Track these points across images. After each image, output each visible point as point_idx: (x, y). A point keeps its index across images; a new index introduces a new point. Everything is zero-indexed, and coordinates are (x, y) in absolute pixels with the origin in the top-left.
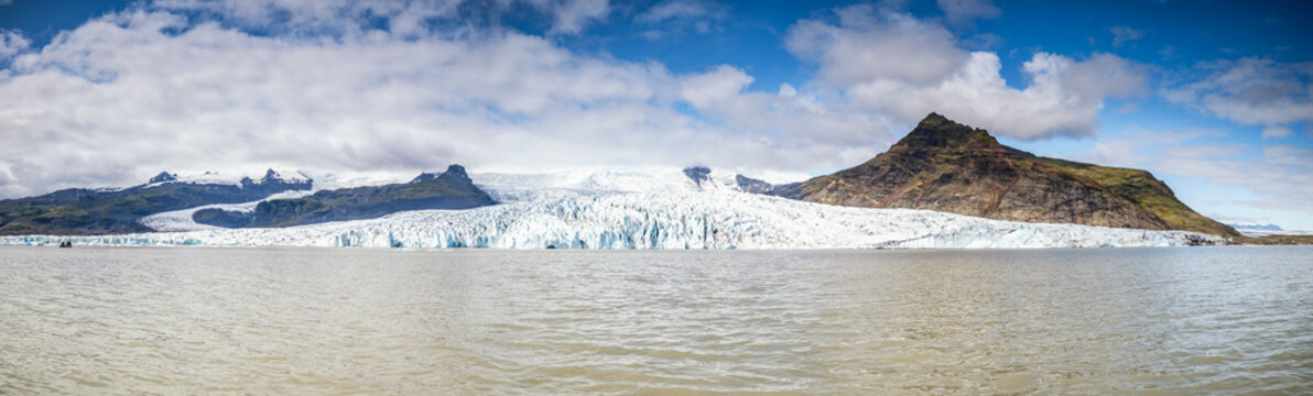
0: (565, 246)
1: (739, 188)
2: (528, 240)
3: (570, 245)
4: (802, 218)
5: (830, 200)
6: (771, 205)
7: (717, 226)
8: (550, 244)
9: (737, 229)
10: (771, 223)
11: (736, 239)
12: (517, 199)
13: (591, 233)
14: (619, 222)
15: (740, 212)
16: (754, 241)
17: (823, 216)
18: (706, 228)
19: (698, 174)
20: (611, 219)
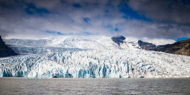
0: (62, 76)
1: (140, 47)
2: (44, 74)
3: (64, 76)
4: (174, 63)
5: (186, 53)
6: (158, 56)
7: (133, 67)
8: (55, 75)
9: (143, 67)
10: (160, 65)
11: (143, 73)
12: (27, 52)
13: (74, 70)
14: (86, 65)
15: (144, 59)
16: (152, 74)
17: (184, 62)
18: (128, 68)
19: (119, 40)
20: (82, 63)
